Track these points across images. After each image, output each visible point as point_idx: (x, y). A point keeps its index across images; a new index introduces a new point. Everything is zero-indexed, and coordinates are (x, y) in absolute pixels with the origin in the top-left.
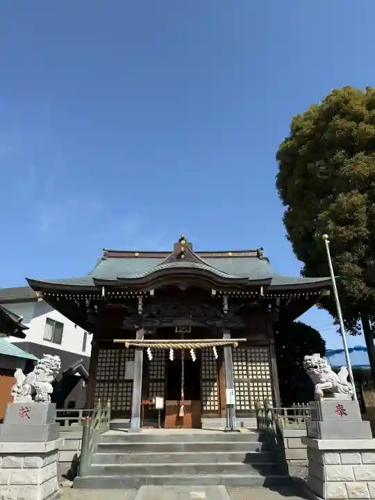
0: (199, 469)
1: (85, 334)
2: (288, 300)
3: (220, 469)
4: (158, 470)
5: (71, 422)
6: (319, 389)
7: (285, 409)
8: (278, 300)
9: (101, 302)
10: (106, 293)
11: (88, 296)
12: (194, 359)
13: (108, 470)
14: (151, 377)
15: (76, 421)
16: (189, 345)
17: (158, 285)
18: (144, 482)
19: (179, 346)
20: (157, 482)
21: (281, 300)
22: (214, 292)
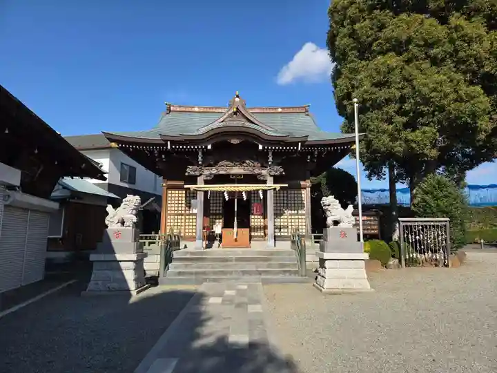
0: (244, 273)
1: (156, 177)
2: (323, 153)
3: (260, 273)
4: (215, 273)
5: (150, 243)
6: (329, 221)
7: (313, 235)
8: (316, 153)
9: (167, 153)
10: (171, 147)
11: (156, 148)
12: (245, 198)
13: (180, 273)
14: (211, 212)
15: (154, 243)
16: (241, 189)
17: (214, 141)
18: (205, 280)
19: (233, 189)
20: (215, 280)
21: (318, 152)
22: (261, 147)
